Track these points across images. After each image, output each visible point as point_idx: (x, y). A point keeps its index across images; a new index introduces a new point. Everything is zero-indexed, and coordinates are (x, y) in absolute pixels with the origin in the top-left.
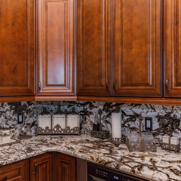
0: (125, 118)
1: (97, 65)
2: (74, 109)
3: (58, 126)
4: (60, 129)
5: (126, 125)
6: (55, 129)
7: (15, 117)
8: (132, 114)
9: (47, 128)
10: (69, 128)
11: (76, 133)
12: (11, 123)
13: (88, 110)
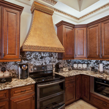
0: (104, 65)
1: (95, 49)
2: (84, 62)
3: (80, 67)
5: (104, 67)
7: (67, 64)
8: (107, 64)
9: (76, 68)
10: (83, 68)
11: (86, 69)
12: (66, 66)
13: (89, 63)
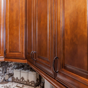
4: (24, 81)
6: (21, 80)
9: (17, 78)
11: (33, 85)
